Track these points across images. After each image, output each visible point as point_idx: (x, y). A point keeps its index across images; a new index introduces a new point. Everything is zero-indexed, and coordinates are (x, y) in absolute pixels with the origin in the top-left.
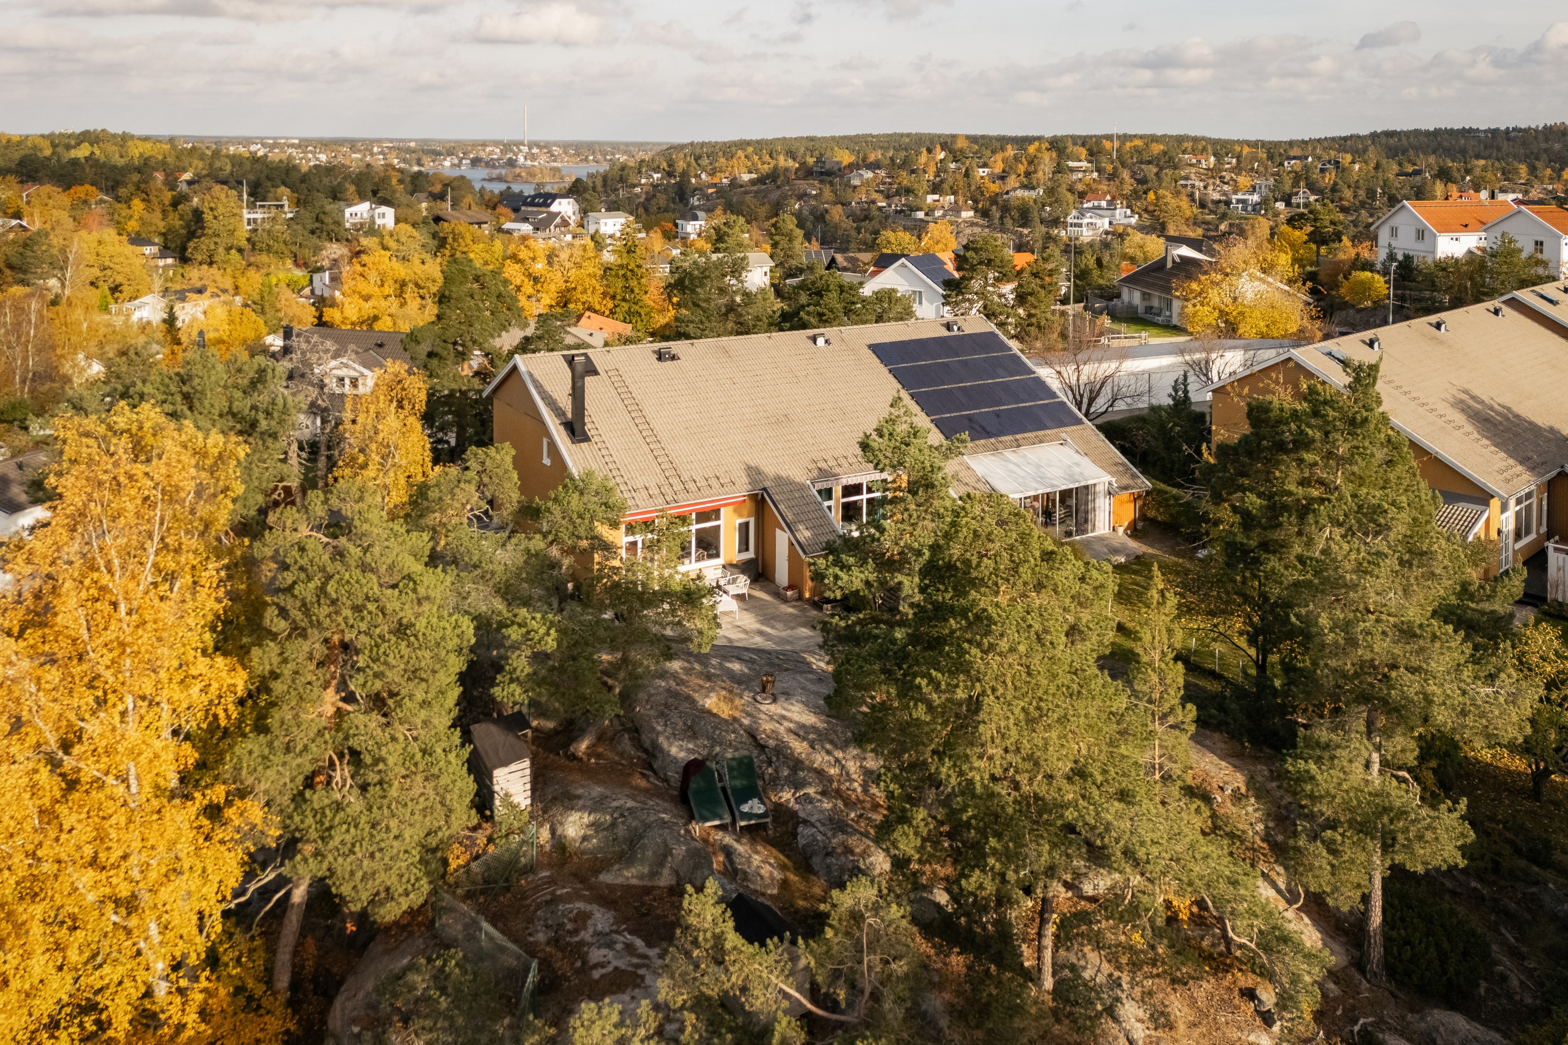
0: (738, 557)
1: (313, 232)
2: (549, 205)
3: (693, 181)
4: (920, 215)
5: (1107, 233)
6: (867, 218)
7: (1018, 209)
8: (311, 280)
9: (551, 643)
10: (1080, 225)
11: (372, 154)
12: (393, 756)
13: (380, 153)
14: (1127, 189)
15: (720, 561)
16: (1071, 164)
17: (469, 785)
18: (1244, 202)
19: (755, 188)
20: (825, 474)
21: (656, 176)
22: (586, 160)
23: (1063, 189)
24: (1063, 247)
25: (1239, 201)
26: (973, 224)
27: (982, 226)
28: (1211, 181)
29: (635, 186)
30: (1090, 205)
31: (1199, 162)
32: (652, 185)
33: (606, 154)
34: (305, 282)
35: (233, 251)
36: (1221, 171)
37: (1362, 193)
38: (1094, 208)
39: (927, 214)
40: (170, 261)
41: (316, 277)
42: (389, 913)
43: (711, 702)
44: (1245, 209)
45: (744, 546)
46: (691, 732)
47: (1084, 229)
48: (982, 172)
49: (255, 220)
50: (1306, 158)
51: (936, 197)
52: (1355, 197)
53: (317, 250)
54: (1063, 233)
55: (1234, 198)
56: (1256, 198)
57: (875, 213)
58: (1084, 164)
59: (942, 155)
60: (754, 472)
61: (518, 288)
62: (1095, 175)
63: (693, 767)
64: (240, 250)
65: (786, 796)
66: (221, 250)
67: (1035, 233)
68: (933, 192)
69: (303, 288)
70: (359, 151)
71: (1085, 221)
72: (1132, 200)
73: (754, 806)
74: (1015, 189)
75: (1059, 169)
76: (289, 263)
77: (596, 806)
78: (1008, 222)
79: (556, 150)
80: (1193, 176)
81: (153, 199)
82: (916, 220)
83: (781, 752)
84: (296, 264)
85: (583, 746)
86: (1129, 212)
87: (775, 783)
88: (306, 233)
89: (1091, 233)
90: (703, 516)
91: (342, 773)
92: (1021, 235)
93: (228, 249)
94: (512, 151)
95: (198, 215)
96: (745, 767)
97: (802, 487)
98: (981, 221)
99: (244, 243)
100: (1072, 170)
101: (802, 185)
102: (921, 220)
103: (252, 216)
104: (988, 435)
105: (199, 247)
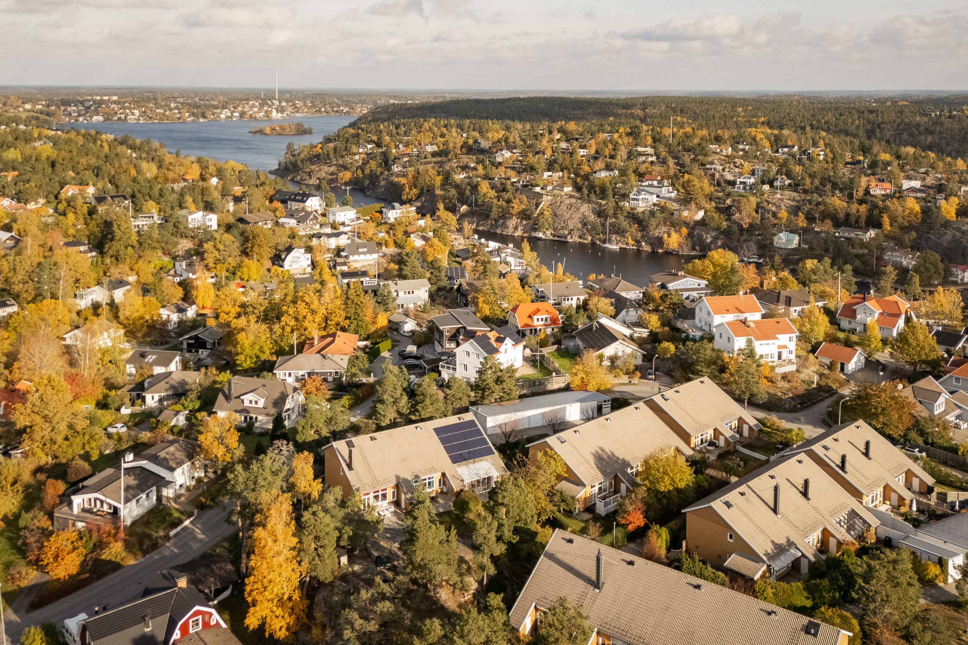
0: (391, 500)
1: (172, 234)
2: (305, 202)
3: (394, 151)
4: (538, 189)
5: (654, 205)
6: (504, 190)
7: (600, 187)
8: (174, 265)
9: (351, 533)
10: (638, 200)
11: (171, 109)
12: (326, 555)
13: (177, 108)
14: (671, 172)
15: (387, 501)
16: (640, 149)
17: (337, 560)
18: (744, 183)
19: (434, 159)
20: (417, 476)
21: (369, 146)
22: (320, 111)
23: (630, 172)
24: (626, 214)
25: (741, 183)
26: (571, 196)
27: (577, 198)
28: (728, 165)
29: (355, 154)
30: (646, 183)
31: (721, 151)
32: (367, 154)
33: (333, 107)
34: (171, 266)
35: (129, 248)
36: (735, 157)
37: (817, 182)
38: (649, 186)
39: (542, 189)
40: (94, 254)
41: (177, 264)
42: (327, 582)
43: (382, 543)
44: (744, 188)
45: (394, 497)
46: (378, 550)
47: (640, 202)
48: (582, 152)
49: (138, 226)
50: (793, 147)
51: (550, 173)
52: (812, 183)
53: (176, 244)
54: (627, 204)
55: (738, 180)
56: (752, 180)
57: (509, 187)
58: (650, 150)
59: (558, 137)
60: (398, 477)
61: (305, 317)
62: (654, 159)
63: (378, 557)
64: (133, 247)
65: (396, 563)
66: (123, 248)
67: (608, 204)
68: (549, 170)
69: (170, 270)
70: (161, 107)
71: (641, 197)
72: (674, 181)
73: (389, 565)
74: (600, 170)
75: (631, 155)
76: (160, 253)
77: (359, 564)
78: (593, 196)
79: (299, 103)
80: (716, 162)
81: (78, 212)
82: (535, 193)
83: (396, 554)
84: (164, 254)
85: (357, 552)
86: (671, 189)
87: (394, 560)
88: (169, 235)
89: (644, 205)
90: (383, 490)
91: (317, 558)
92: (600, 205)
93: (126, 247)
94: (267, 104)
95: (108, 224)
96: (388, 557)
97: (409, 481)
98: (577, 195)
99: (135, 243)
100: (640, 154)
101: (465, 159)
102: (538, 193)
103: (137, 223)
104: (465, 460)
105: (112, 248)
